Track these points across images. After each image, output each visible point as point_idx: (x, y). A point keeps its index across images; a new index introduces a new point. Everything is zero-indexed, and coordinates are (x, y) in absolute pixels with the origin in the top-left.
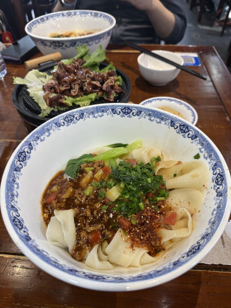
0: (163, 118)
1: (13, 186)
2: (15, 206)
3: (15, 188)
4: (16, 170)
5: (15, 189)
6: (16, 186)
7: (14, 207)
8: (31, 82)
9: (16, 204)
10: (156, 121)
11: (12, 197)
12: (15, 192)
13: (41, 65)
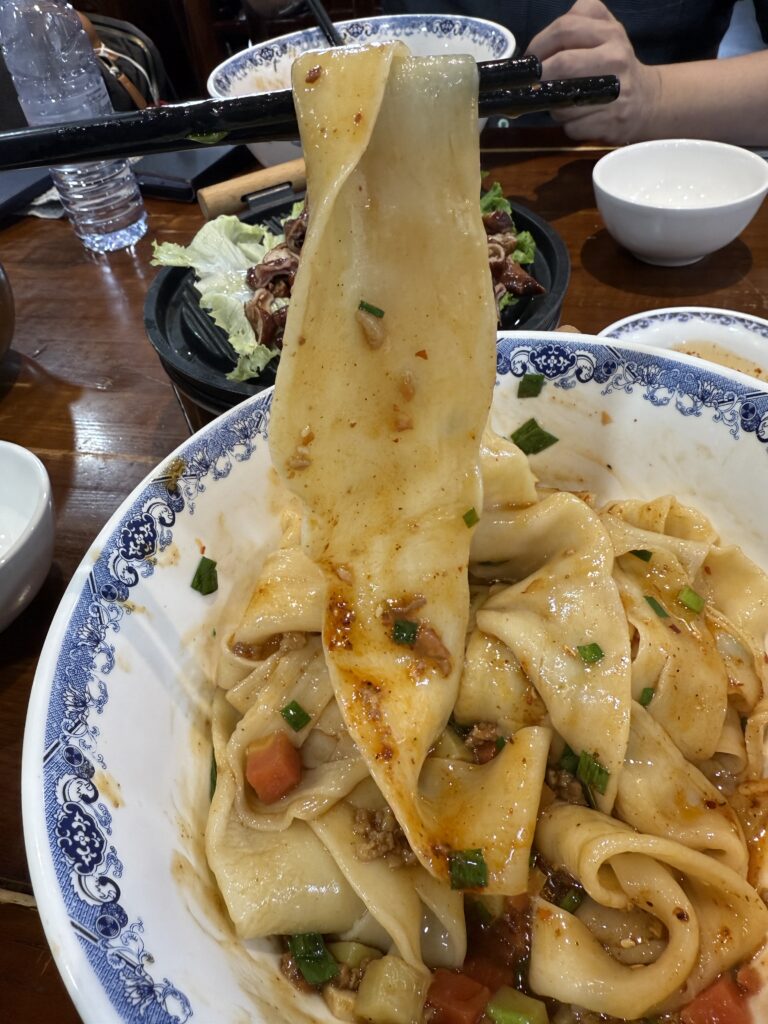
0: (710, 394)
1: (90, 662)
2: (86, 754)
3: (99, 668)
4: (108, 594)
5: (96, 673)
6: (100, 660)
7: (79, 757)
8: (210, 260)
9: (88, 743)
10: (678, 403)
11: (78, 713)
12: (93, 689)
13: (251, 199)
